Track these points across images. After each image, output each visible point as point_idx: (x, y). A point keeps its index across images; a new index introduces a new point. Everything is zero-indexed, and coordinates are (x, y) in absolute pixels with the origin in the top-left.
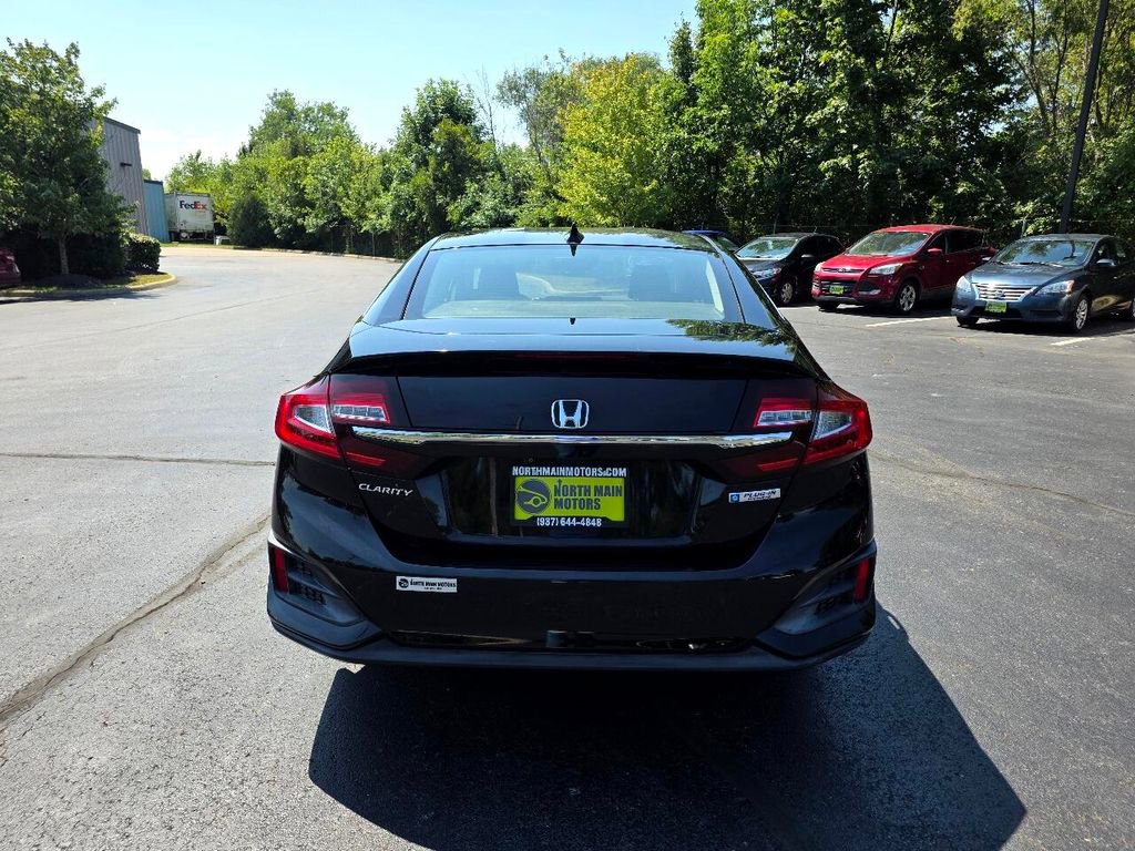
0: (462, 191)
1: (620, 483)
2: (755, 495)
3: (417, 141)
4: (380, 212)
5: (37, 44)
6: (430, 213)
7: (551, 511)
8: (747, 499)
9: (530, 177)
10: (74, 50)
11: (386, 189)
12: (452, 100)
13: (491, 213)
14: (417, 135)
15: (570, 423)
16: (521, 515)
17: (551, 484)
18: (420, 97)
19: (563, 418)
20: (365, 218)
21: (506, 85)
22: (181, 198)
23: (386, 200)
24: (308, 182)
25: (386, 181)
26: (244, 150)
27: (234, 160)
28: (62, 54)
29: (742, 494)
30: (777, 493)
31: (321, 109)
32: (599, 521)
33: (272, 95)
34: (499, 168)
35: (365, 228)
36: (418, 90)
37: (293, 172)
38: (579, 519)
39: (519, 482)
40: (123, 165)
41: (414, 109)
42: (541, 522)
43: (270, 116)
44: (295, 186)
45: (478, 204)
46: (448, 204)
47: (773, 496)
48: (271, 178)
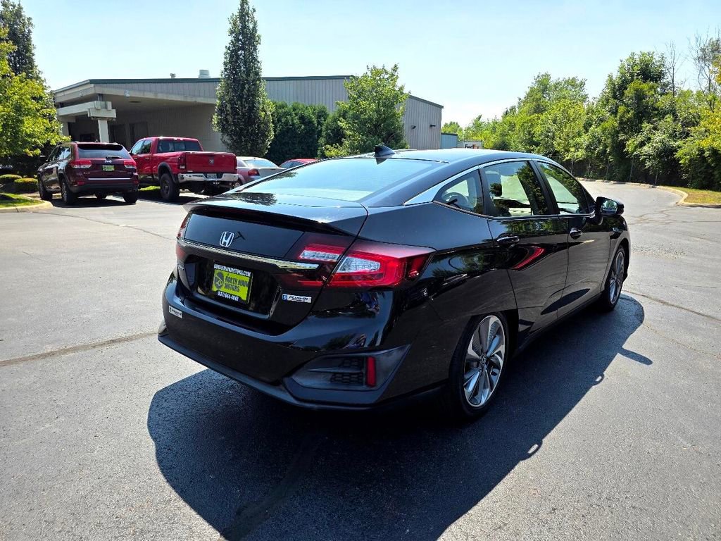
0: (639, 131)
1: (247, 280)
2: (295, 298)
3: (615, 97)
4: (577, 147)
5: (379, 67)
6: (612, 147)
7: (223, 289)
8: (290, 299)
9: (699, 117)
10: (395, 68)
11: (587, 131)
12: (647, 65)
13: (659, 145)
14: (614, 93)
15: (225, 243)
16: (215, 289)
17: (225, 275)
18: (622, 67)
19: (224, 240)
20: (568, 151)
21: (710, 48)
22: (466, 143)
23: (585, 139)
24: (538, 130)
25: (587, 126)
26: (507, 113)
27: (500, 119)
28: (389, 70)
29: (289, 296)
30: (309, 300)
31: (567, 82)
32: (237, 298)
33: (536, 77)
34: (673, 113)
35: (567, 158)
36: (621, 61)
37: (530, 124)
38: (231, 295)
39: (216, 272)
40: (431, 126)
41: (616, 75)
42: (219, 294)
43: (532, 90)
44: (529, 133)
45: (649, 139)
46: (627, 140)
47: (306, 301)
48: (517, 127)
